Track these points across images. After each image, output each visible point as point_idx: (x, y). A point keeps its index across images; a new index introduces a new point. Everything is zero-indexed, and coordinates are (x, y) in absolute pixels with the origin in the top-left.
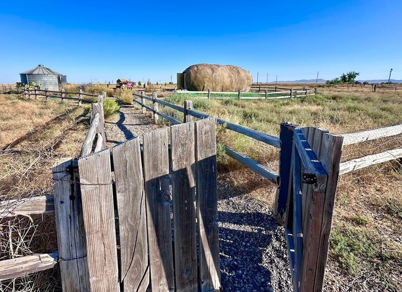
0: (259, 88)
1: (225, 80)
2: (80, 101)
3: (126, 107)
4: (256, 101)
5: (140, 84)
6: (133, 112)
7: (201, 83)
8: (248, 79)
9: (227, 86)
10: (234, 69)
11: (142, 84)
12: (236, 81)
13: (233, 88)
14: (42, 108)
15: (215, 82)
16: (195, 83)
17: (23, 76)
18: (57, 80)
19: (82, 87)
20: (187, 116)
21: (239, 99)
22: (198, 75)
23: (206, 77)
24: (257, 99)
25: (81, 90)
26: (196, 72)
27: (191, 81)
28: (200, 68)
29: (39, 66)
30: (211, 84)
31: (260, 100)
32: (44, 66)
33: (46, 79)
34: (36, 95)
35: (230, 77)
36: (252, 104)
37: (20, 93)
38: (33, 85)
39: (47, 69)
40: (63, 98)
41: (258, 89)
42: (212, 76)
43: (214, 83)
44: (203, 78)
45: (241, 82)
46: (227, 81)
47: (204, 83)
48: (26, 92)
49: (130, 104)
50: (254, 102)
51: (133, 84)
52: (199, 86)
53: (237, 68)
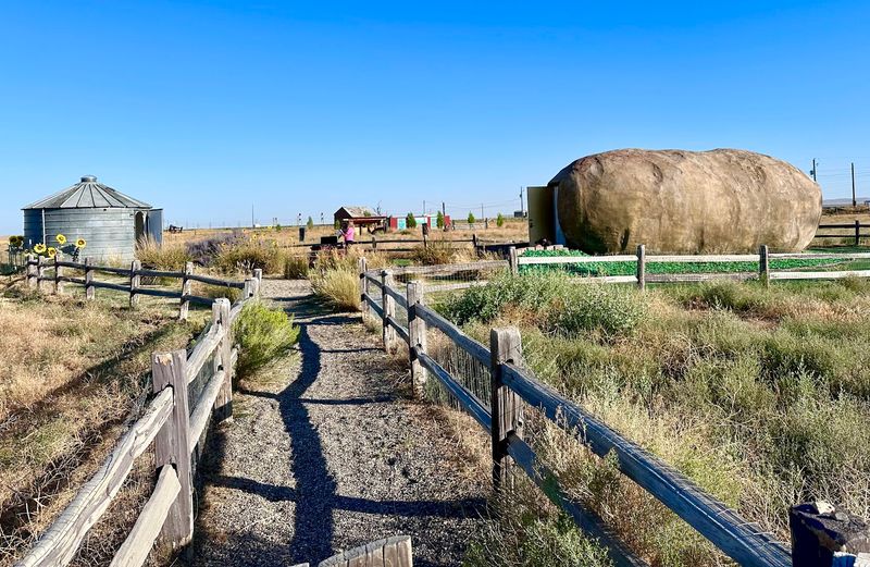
0: (857, 226)
1: (710, 205)
2: (183, 301)
3: (338, 321)
4: (835, 288)
5: (410, 222)
6: (355, 343)
7: (616, 220)
8: (802, 198)
9: (717, 228)
10: (744, 164)
11: (420, 221)
12: (754, 207)
13: (743, 234)
14: (59, 333)
15: (671, 216)
16: (594, 222)
17: (33, 215)
18: (132, 224)
19: (210, 244)
20: (500, 391)
21: (763, 281)
22: (603, 191)
23: (634, 199)
24: (841, 281)
25: (190, 265)
26: (595, 183)
27: (577, 213)
28: (609, 166)
29: (83, 180)
30: (655, 224)
31: (847, 283)
32: (99, 182)
33: (99, 224)
34: (57, 280)
35: (729, 192)
36: (816, 304)
37: (16, 273)
38: (57, 244)
39: (108, 190)
40: (133, 293)
41: (852, 232)
42: (656, 192)
43: (665, 217)
44: (621, 202)
45: (778, 209)
46: (717, 209)
47: (628, 219)
48: (33, 269)
49: (354, 309)
50: (824, 297)
51: (391, 221)
52: (608, 229)
53: (752, 158)
